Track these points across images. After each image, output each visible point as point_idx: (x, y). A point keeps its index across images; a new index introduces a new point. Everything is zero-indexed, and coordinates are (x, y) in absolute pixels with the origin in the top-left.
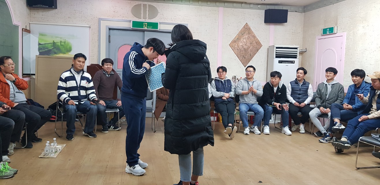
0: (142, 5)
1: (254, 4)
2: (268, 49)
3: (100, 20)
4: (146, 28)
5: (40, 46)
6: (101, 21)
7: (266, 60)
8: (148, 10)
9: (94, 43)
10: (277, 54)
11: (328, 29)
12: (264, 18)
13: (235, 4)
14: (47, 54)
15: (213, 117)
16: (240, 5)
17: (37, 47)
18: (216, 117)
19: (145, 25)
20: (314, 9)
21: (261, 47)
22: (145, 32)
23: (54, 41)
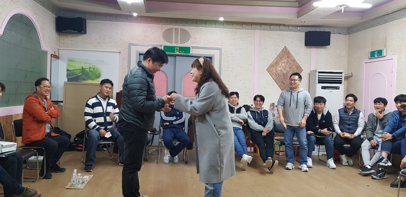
0: (174, 29)
1: (293, 26)
2: (309, 74)
3: (130, 45)
4: (178, 53)
5: (69, 72)
6: (132, 46)
7: (308, 86)
8: (179, 34)
9: (124, 69)
10: (319, 79)
11: (377, 52)
12: (304, 40)
13: (272, 27)
14: (76, 81)
15: (250, 148)
16: (277, 27)
17: (66, 73)
18: (253, 148)
19: (177, 49)
20: (359, 30)
21: (302, 71)
22: (177, 57)
23: (82, 67)
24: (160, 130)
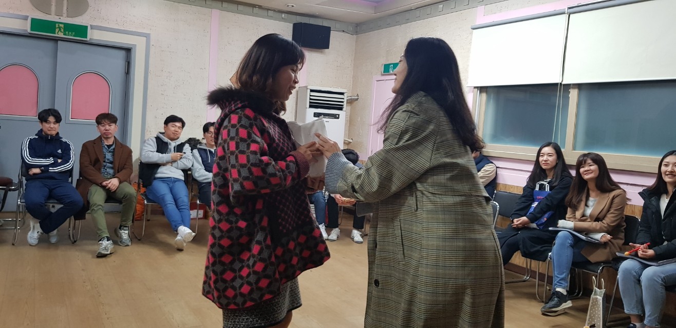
1: (274, 11)
4: (61, 35)
7: (294, 111)
10: (311, 101)
11: (392, 65)
13: (241, 8)
15: (196, 211)
16: (249, 9)
19: (60, 28)
22: (59, 42)
24: (21, 182)
